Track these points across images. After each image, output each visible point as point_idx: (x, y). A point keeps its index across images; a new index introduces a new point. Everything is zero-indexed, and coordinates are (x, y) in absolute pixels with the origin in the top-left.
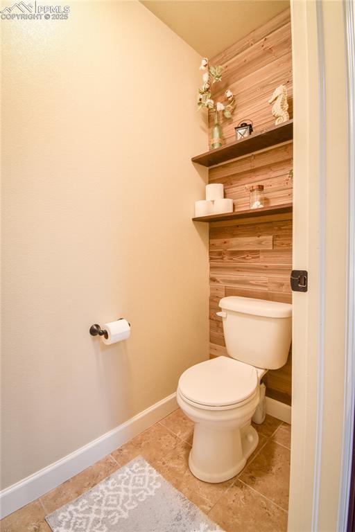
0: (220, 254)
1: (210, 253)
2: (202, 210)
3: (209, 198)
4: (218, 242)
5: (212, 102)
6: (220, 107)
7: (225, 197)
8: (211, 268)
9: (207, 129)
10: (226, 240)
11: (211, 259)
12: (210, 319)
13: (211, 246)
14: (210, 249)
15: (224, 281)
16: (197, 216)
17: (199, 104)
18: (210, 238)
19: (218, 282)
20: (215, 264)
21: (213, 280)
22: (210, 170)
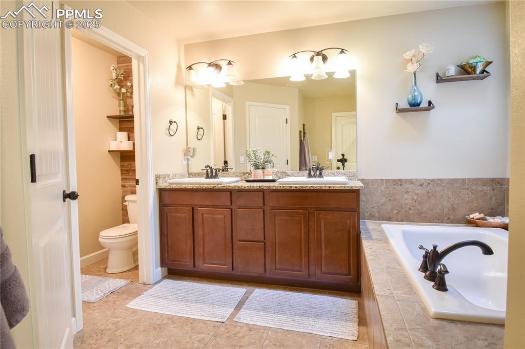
0: (127, 171)
1: (121, 170)
2: (114, 146)
3: (118, 140)
4: (126, 164)
5: (119, 87)
6: (123, 90)
7: (129, 140)
8: (122, 179)
9: (117, 97)
10: (130, 163)
11: (122, 174)
12: (122, 210)
13: (122, 166)
14: (121, 168)
15: (130, 186)
16: (111, 150)
17: (111, 86)
18: (121, 161)
19: (127, 187)
20: (124, 177)
21: (123, 186)
22: (120, 121)
